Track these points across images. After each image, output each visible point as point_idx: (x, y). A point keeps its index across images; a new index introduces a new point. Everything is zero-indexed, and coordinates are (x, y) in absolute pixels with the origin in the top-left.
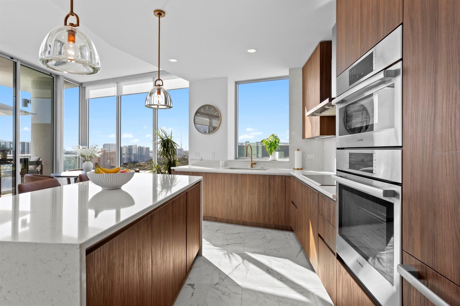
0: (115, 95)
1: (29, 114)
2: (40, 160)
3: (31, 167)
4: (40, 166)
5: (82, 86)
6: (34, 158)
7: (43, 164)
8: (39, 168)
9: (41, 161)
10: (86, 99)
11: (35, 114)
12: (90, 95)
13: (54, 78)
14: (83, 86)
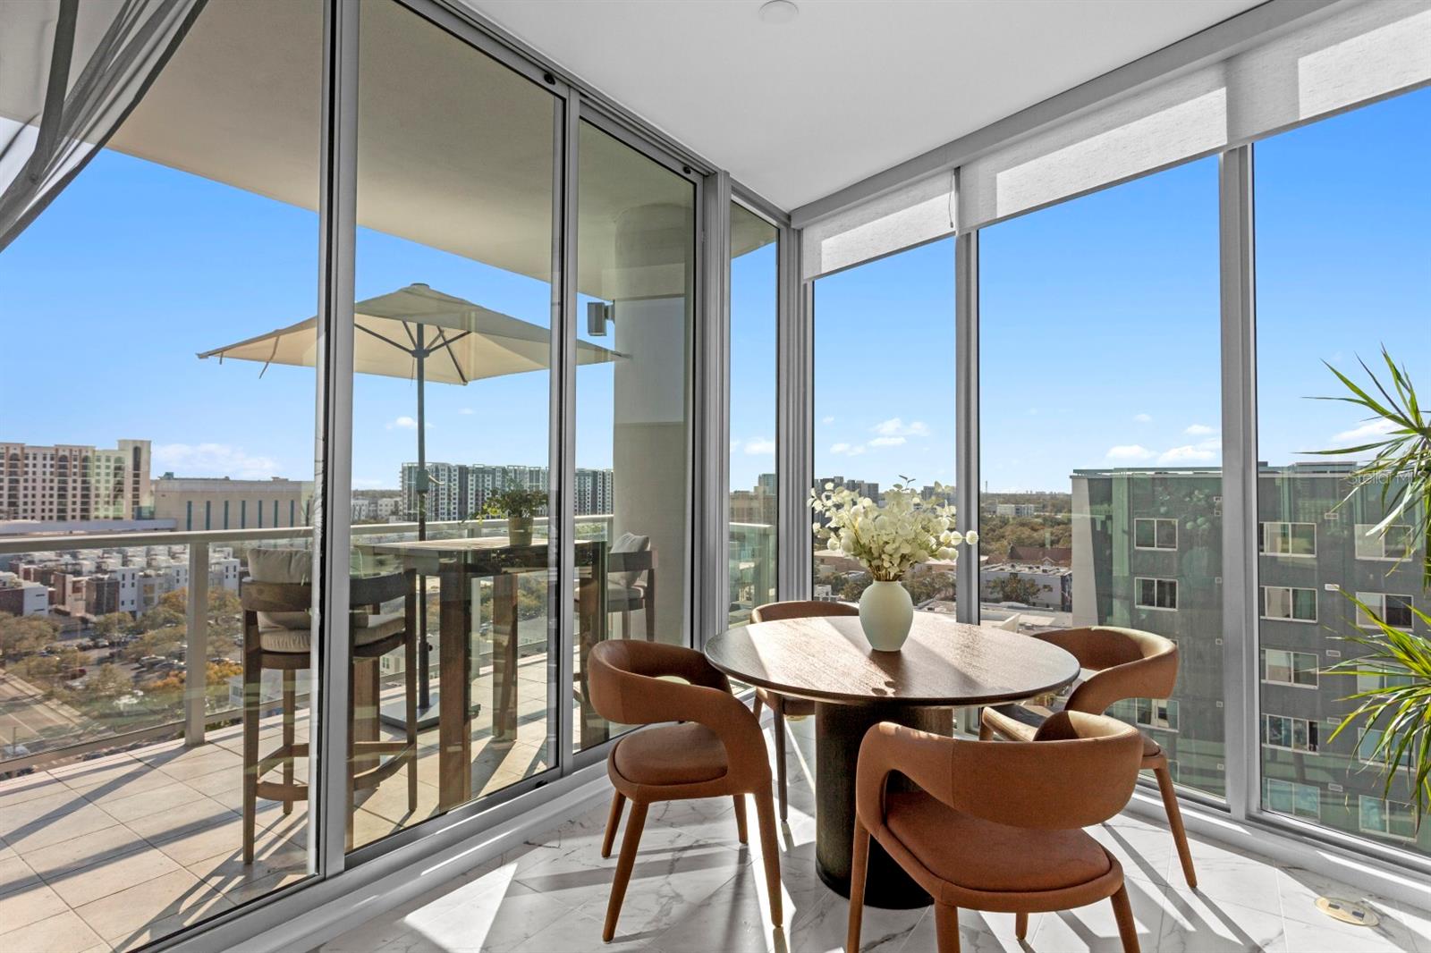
0: (950, 230)
1: (609, 355)
2: (648, 549)
3: (615, 580)
4: (645, 573)
5: (788, 226)
6: (628, 537)
7: (655, 565)
8: (641, 582)
9: (650, 553)
10: (802, 283)
11: (626, 356)
12: (824, 258)
13: (695, 185)
14: (793, 226)
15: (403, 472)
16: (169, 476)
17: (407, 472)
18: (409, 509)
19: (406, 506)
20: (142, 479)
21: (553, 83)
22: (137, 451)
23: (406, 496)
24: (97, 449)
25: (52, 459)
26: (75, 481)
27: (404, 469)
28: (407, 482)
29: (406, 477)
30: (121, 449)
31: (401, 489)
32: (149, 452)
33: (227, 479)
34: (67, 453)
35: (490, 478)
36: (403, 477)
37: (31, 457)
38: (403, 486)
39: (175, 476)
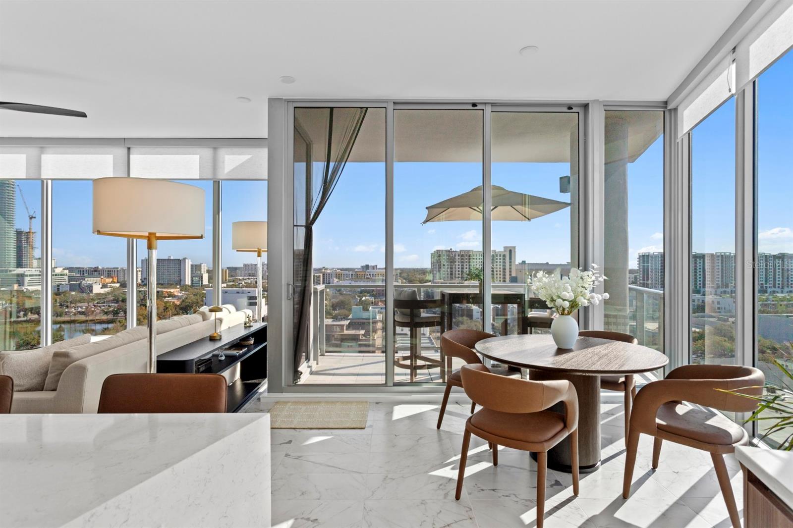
0: (730, 94)
5: (667, 108)
15: (639, 258)
16: (524, 262)
17: (642, 258)
18: (644, 280)
19: (641, 279)
20: (512, 264)
21: (477, 106)
22: (510, 251)
23: (642, 273)
24: (497, 251)
25: (459, 256)
26: (466, 265)
27: (640, 256)
28: (642, 264)
29: (642, 261)
30: (505, 251)
31: (638, 268)
32: (515, 252)
33: (547, 263)
34: (464, 253)
35: (702, 261)
36: (639, 261)
37: (475, 255)
38: (639, 267)
39: (526, 262)
